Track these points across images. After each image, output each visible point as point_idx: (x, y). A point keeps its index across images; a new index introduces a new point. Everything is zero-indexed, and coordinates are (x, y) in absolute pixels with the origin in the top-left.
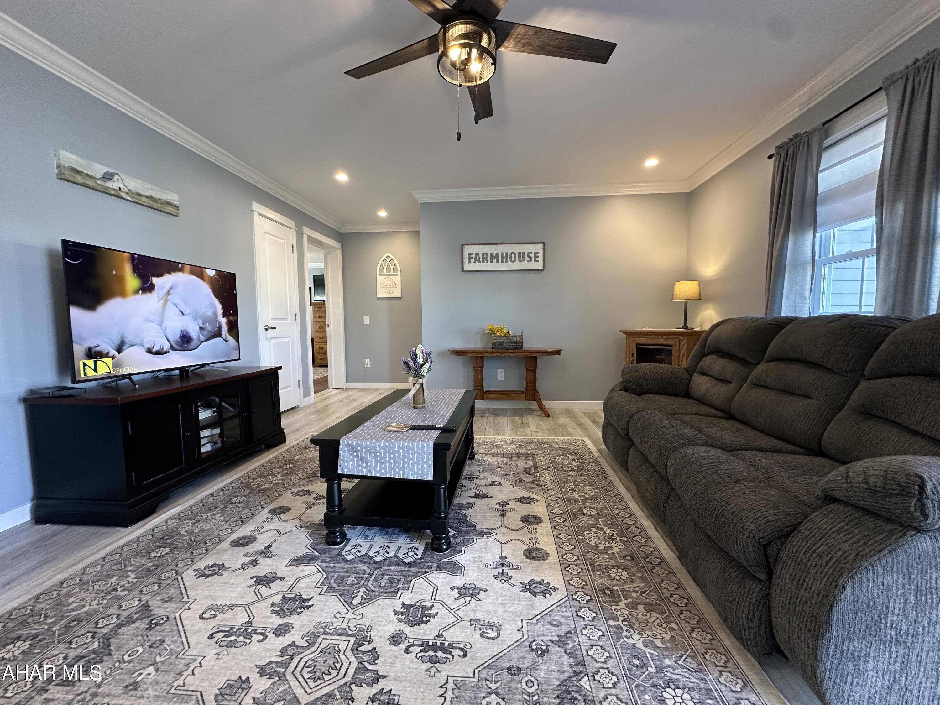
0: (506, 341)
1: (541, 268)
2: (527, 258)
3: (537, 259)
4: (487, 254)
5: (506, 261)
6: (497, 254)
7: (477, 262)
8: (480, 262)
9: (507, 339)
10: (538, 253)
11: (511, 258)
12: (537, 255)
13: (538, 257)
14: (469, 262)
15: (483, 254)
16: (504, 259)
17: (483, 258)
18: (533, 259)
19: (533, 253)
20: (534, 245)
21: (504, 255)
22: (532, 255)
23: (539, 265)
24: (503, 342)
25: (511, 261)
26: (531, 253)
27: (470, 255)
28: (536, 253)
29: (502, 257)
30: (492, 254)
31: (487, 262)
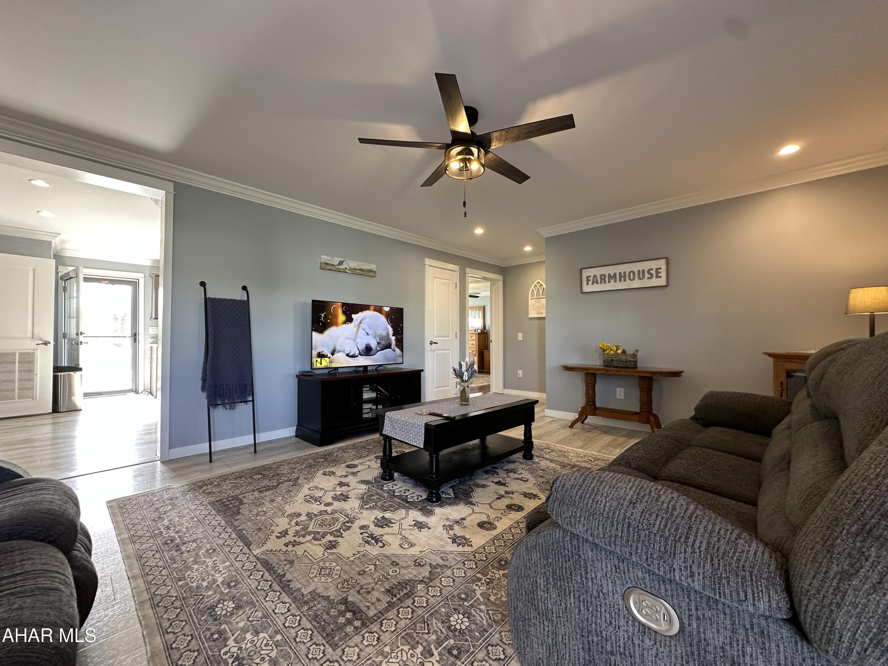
0: (614, 359)
1: (664, 283)
2: (647, 275)
3: (660, 275)
4: (605, 276)
5: (625, 280)
6: (615, 274)
7: (595, 284)
8: (597, 283)
9: (616, 357)
10: (660, 268)
11: (629, 276)
12: (659, 271)
13: (660, 273)
14: (588, 284)
15: (601, 276)
16: (623, 279)
17: (601, 279)
18: (654, 275)
19: (654, 270)
20: (655, 261)
21: (622, 275)
22: (654, 272)
23: (662, 281)
24: (612, 360)
25: (630, 280)
26: (652, 269)
27: (588, 277)
28: (657, 269)
29: (620, 276)
30: (609, 275)
31: (605, 282)
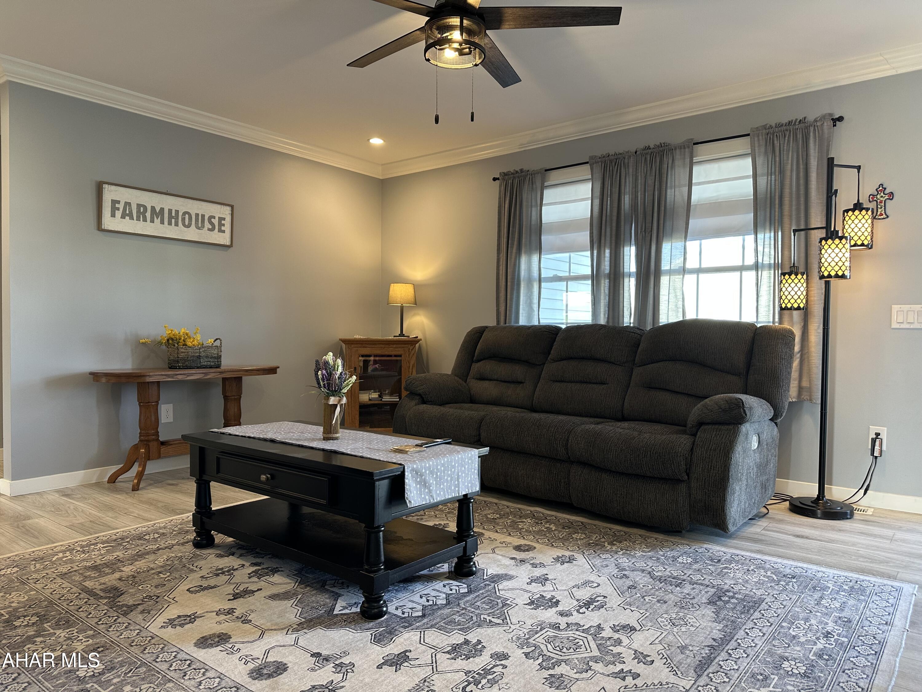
0: (203, 354)
1: (228, 243)
2: (207, 225)
3: (223, 228)
4: (145, 208)
5: (177, 224)
6: (162, 210)
7: (127, 218)
8: (132, 218)
9: (203, 351)
10: (224, 219)
11: (183, 220)
12: (223, 222)
13: (224, 225)
14: (113, 215)
15: (139, 206)
16: (173, 221)
17: (138, 212)
18: (217, 227)
19: (217, 219)
20: (219, 206)
21: (173, 214)
22: (216, 222)
23: (224, 239)
24: (199, 357)
25: (184, 225)
26: (214, 218)
27: (114, 202)
28: (221, 219)
29: (170, 217)
30: (153, 208)
31: (145, 220)
